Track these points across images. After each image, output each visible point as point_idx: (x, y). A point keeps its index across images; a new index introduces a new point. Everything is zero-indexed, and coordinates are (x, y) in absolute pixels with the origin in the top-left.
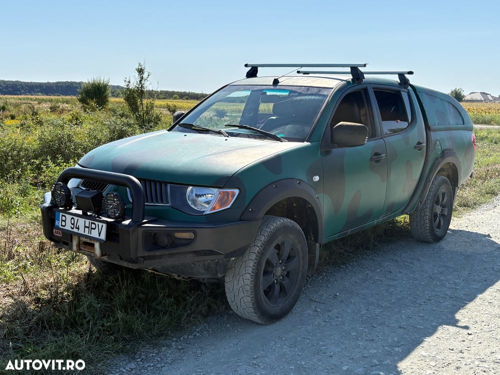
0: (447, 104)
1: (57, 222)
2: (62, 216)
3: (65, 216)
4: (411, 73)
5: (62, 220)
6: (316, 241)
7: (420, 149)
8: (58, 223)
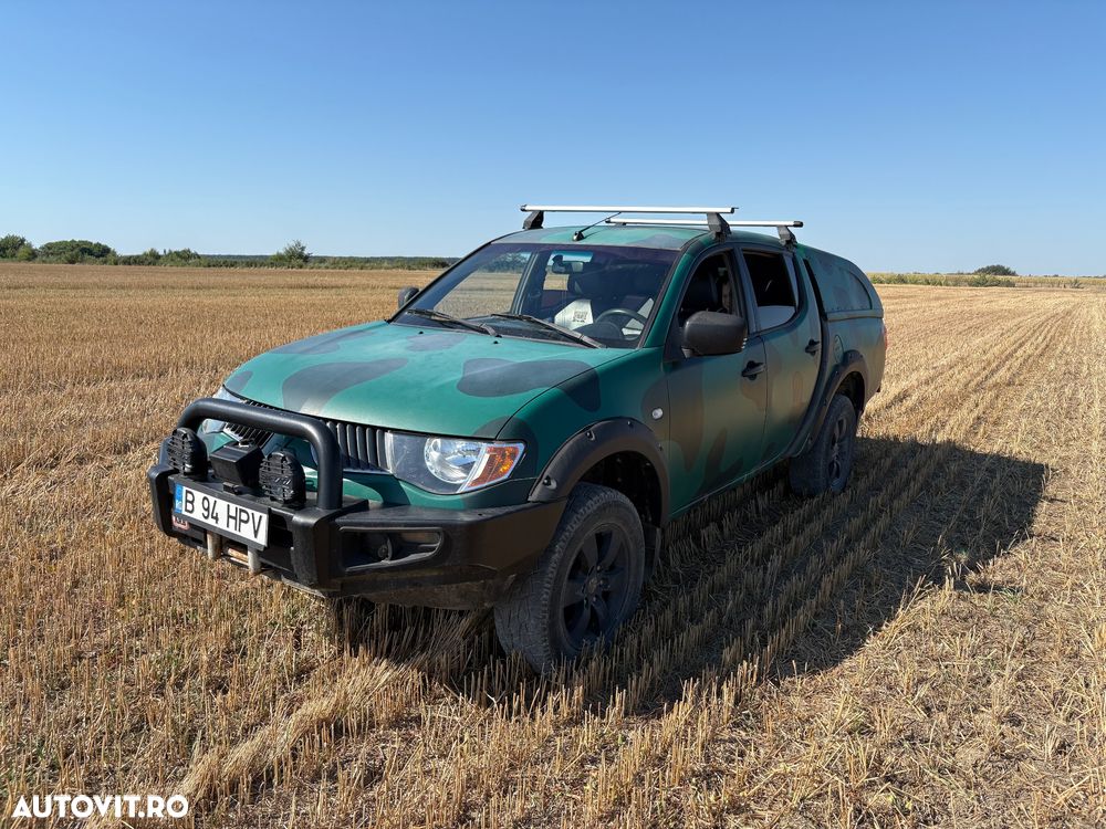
0: (847, 276)
1: (177, 504)
2: (187, 492)
3: (191, 493)
4: (800, 225)
5: (187, 501)
6: (657, 522)
7: (813, 353)
8: (179, 505)
